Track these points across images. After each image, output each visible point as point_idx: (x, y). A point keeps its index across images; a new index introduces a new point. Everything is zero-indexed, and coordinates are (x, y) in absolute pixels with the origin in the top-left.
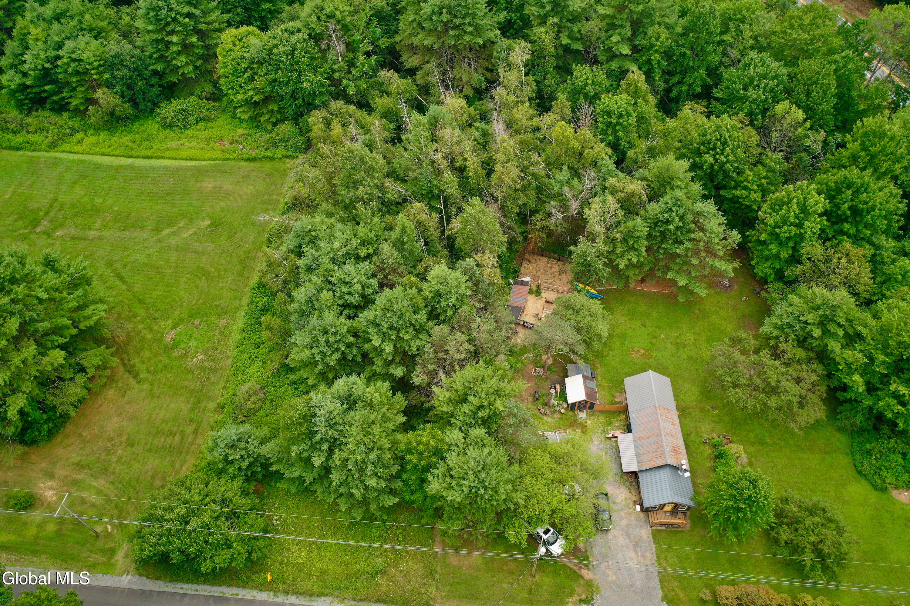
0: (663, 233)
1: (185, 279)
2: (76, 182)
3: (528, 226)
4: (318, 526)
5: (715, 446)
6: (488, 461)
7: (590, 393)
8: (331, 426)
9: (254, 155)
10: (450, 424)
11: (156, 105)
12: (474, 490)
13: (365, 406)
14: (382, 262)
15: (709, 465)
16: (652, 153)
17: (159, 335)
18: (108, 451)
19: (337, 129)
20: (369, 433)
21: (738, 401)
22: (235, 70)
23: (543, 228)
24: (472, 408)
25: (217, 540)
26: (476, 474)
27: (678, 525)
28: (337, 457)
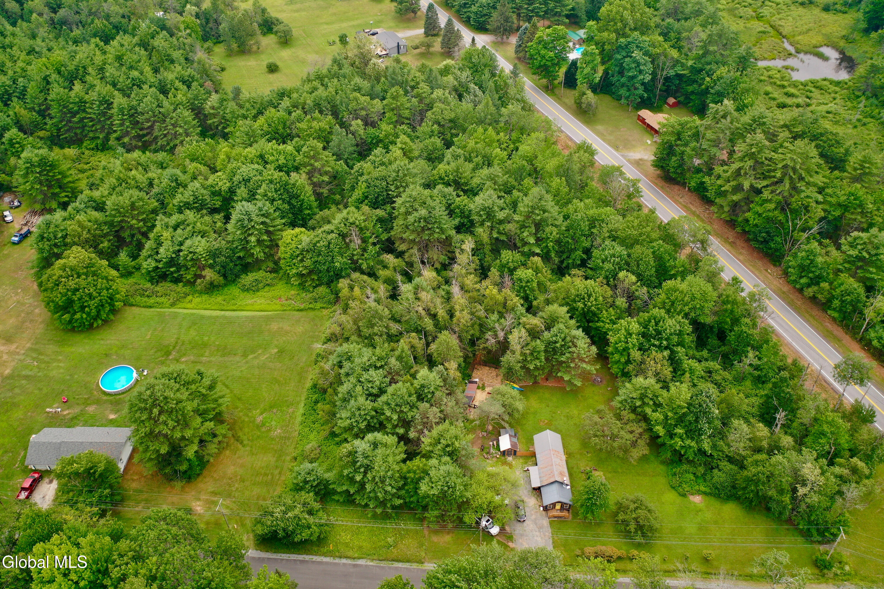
0: (553, 349)
1: (265, 385)
2: (190, 327)
3: (476, 348)
5: (587, 473)
7: (513, 444)
8: (366, 457)
9: (302, 307)
10: (431, 457)
11: (237, 276)
13: (383, 447)
14: (390, 369)
16: (548, 302)
17: (253, 419)
18: (229, 485)
19: (357, 291)
20: (386, 461)
22: (292, 255)
23: (484, 348)
24: (442, 446)
25: (303, 524)
26: (444, 478)
27: (564, 517)
28: (369, 476)
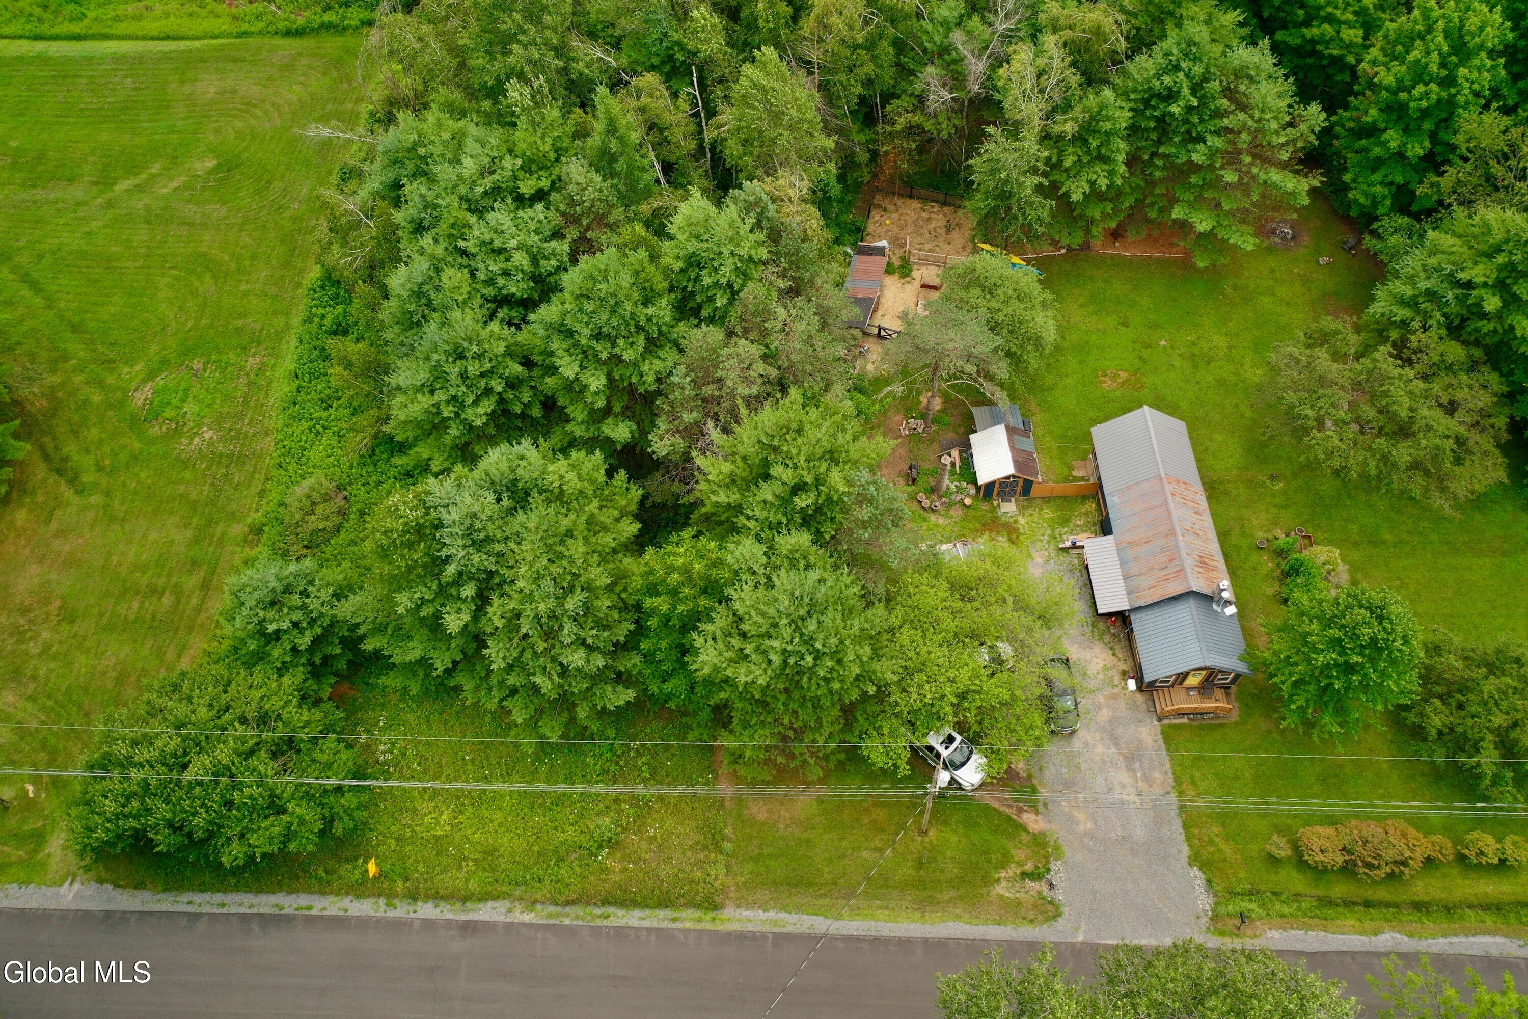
0: (1161, 121)
1: (166, 280)
3: (879, 128)
4: (473, 761)
5: (1281, 553)
6: (819, 596)
7: (1022, 461)
8: (479, 545)
9: (301, 22)
10: (735, 530)
12: (792, 661)
13: (548, 502)
14: (573, 203)
15: (1270, 591)
17: (119, 395)
18: (19, 635)
20: (561, 556)
21: (1330, 455)
23: (912, 130)
24: (778, 489)
25: (251, 797)
26: (797, 623)
27: (1215, 713)
28: (496, 611)
